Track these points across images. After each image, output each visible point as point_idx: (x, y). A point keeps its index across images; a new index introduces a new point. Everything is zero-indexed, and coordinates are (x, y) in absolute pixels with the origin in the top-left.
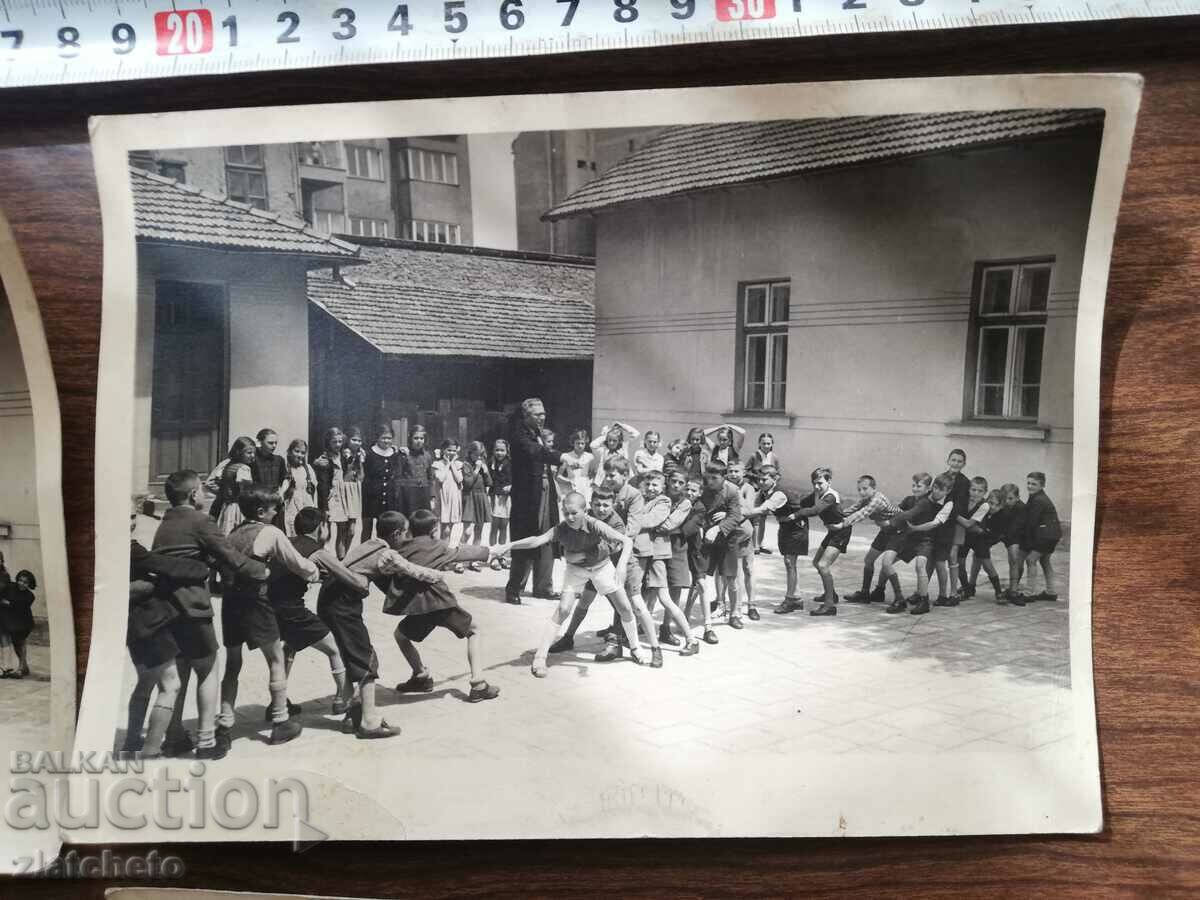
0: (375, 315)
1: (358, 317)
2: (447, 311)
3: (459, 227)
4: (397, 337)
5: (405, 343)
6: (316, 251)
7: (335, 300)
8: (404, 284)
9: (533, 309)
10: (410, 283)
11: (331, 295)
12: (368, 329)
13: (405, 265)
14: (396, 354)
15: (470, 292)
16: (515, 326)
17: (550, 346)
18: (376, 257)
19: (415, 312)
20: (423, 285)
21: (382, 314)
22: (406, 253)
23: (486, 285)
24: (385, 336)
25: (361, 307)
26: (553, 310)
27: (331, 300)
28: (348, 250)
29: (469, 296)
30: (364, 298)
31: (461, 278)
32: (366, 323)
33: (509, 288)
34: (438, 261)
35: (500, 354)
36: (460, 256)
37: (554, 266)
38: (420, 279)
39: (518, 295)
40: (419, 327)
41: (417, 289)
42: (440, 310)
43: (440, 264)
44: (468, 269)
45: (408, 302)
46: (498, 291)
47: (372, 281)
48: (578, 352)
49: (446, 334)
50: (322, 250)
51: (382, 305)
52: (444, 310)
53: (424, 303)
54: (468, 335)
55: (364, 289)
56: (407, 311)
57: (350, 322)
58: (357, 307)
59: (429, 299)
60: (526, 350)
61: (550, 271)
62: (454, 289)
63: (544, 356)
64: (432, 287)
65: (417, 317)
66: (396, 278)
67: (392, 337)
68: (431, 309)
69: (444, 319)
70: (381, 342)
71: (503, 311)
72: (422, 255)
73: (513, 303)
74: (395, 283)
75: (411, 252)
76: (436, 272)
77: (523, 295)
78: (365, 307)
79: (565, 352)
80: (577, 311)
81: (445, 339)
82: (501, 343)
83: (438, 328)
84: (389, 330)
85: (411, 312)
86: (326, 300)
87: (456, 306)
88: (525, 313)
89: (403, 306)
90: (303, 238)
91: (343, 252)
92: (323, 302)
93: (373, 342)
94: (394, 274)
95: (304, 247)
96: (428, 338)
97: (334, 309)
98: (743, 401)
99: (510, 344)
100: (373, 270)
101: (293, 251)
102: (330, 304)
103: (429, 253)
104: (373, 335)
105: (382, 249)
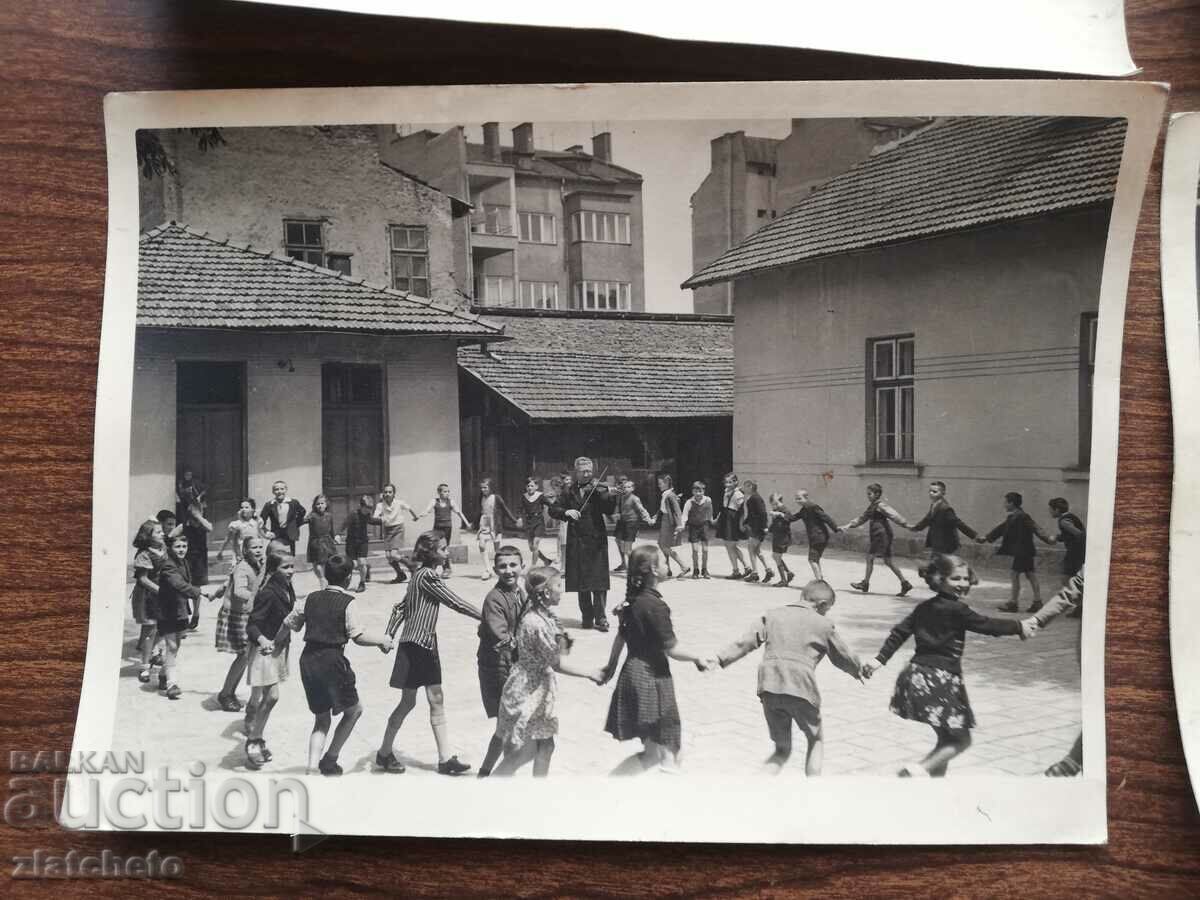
0: (527, 382)
1: (512, 385)
2: (598, 374)
3: (630, 285)
4: (546, 402)
5: (554, 408)
6: (464, 331)
7: (490, 370)
8: (557, 351)
9: (683, 368)
10: (563, 350)
11: (487, 365)
12: (520, 396)
13: (559, 333)
14: (545, 419)
15: (621, 354)
16: (662, 386)
17: (696, 404)
18: (532, 327)
19: (566, 377)
20: (574, 351)
21: (534, 380)
22: (559, 321)
23: (637, 347)
24: (536, 402)
25: (514, 375)
26: (703, 368)
27: (486, 370)
28: (494, 329)
29: (621, 359)
30: (518, 367)
31: (612, 342)
32: (518, 390)
33: (660, 350)
34: (591, 328)
35: (644, 414)
36: (612, 321)
37: (707, 325)
38: (573, 344)
39: (670, 355)
40: (568, 391)
41: (570, 355)
42: (590, 374)
43: (593, 330)
44: (620, 333)
45: (561, 368)
46: (649, 352)
47: (527, 350)
48: (724, 408)
49: (593, 397)
50: (470, 330)
51: (534, 372)
52: (595, 374)
53: (575, 368)
54: (614, 397)
55: (519, 357)
56: (557, 377)
57: (504, 390)
58: (510, 375)
59: (580, 364)
60: (671, 409)
61: (702, 331)
62: (606, 353)
63: (689, 414)
64: (584, 353)
65: (568, 382)
66: (550, 345)
67: (541, 402)
68: (581, 373)
69: (593, 383)
70: (531, 407)
71: (653, 372)
72: (575, 322)
73: (663, 363)
74: (549, 350)
75: (565, 320)
76: (587, 338)
77: (675, 355)
78: (518, 375)
79: (709, 409)
80: (728, 368)
81: (593, 402)
82: (647, 403)
83: (586, 392)
84: (540, 396)
85: (561, 377)
86: (482, 370)
87: (606, 370)
88: (675, 373)
89: (555, 372)
90: (452, 319)
91: (489, 331)
92: (479, 372)
93: (523, 408)
94: (549, 342)
95: (453, 328)
96: (574, 402)
97: (489, 379)
98: (875, 455)
99: (655, 404)
100: (529, 338)
101: (444, 332)
102: (485, 374)
103: (582, 320)
104: (523, 402)
105: (537, 319)
